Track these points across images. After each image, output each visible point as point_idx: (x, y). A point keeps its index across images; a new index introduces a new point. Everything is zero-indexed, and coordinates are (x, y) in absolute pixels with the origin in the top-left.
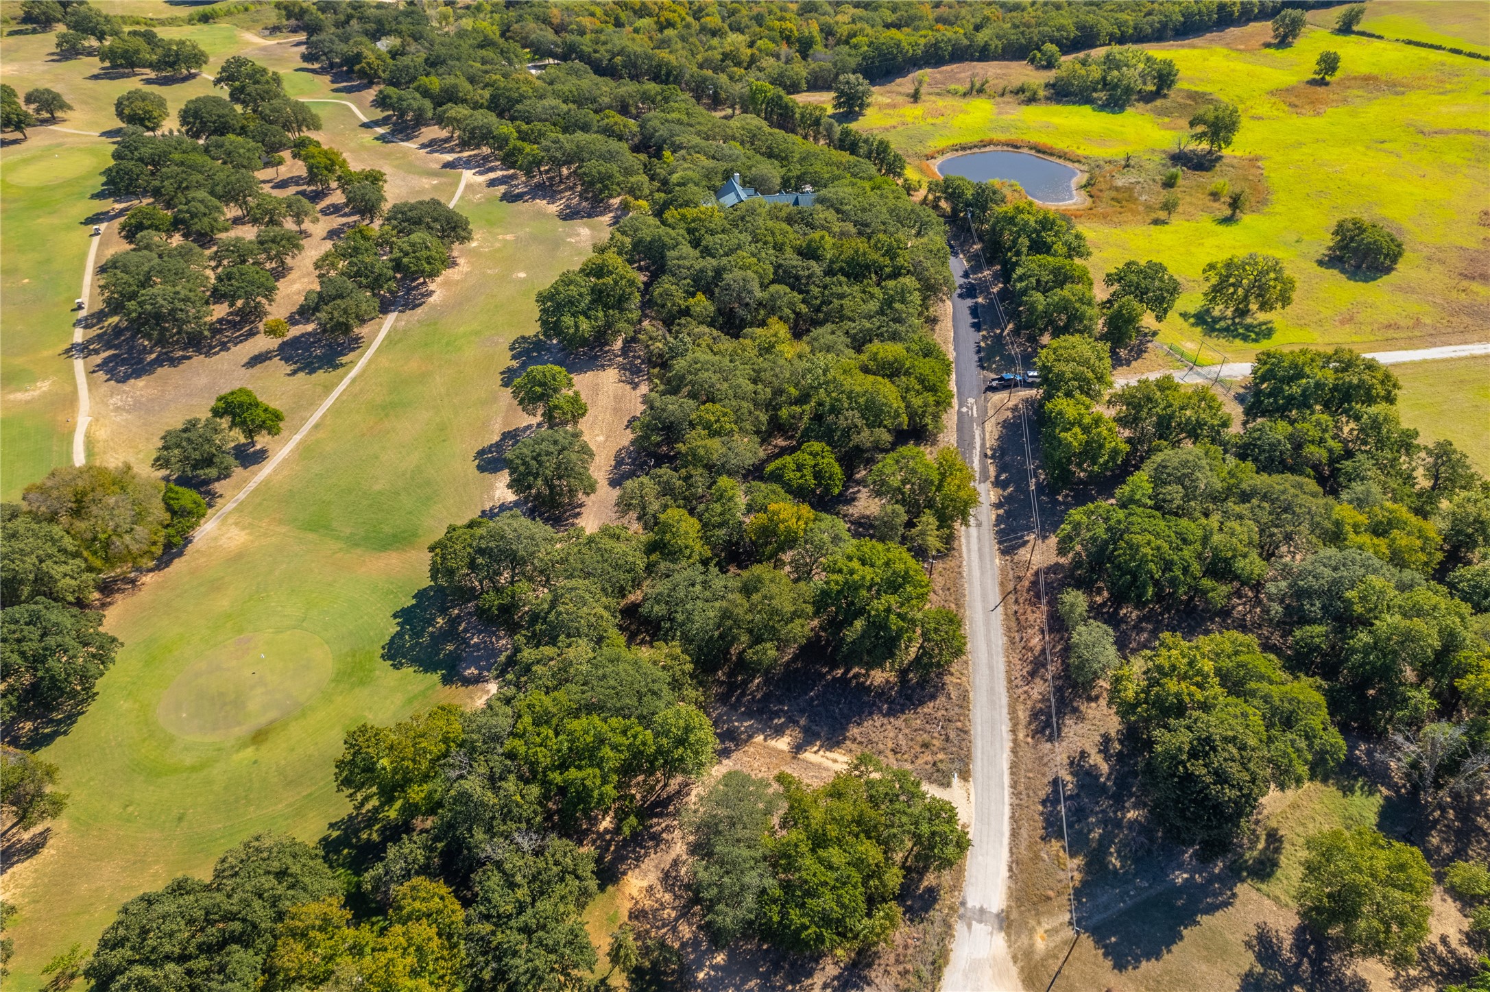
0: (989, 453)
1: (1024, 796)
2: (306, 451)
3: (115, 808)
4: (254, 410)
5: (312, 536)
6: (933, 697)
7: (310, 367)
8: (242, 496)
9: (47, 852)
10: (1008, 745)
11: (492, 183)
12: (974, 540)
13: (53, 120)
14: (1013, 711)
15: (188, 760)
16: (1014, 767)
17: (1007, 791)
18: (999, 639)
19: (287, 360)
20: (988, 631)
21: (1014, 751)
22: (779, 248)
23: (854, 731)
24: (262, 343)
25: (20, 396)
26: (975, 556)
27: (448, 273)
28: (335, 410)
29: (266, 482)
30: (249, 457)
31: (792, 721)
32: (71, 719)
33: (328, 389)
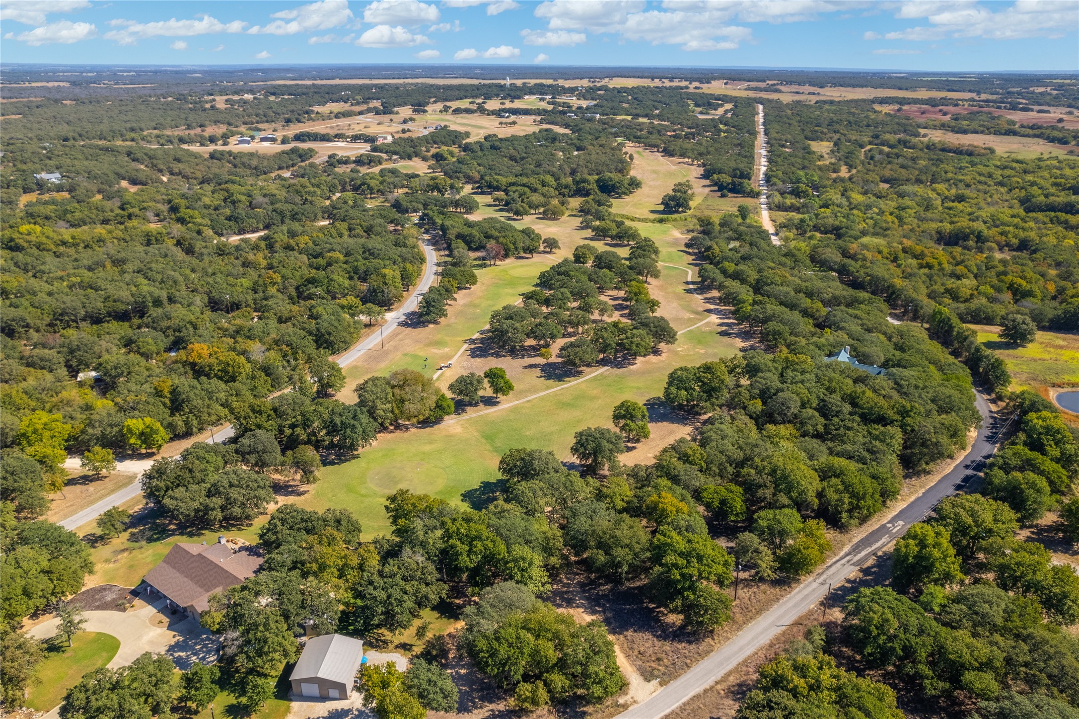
0: (880, 553)
1: (686, 713)
2: (515, 410)
3: (330, 495)
4: (500, 380)
5: (484, 441)
6: (690, 642)
7: (548, 377)
8: (474, 415)
9: (302, 497)
10: (707, 686)
11: (721, 325)
12: (809, 589)
13: (550, 253)
14: (729, 674)
15: (363, 492)
16: (697, 697)
17: (680, 703)
18: (765, 640)
19: (542, 370)
20: (762, 633)
21: (706, 691)
22: (831, 391)
23: (630, 633)
24: (540, 360)
25: (436, 351)
26: (800, 596)
27: (652, 358)
28: (542, 399)
29: (487, 415)
30: (490, 402)
31: (604, 612)
32: (345, 461)
33: (548, 388)
